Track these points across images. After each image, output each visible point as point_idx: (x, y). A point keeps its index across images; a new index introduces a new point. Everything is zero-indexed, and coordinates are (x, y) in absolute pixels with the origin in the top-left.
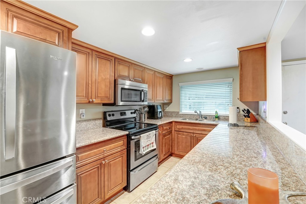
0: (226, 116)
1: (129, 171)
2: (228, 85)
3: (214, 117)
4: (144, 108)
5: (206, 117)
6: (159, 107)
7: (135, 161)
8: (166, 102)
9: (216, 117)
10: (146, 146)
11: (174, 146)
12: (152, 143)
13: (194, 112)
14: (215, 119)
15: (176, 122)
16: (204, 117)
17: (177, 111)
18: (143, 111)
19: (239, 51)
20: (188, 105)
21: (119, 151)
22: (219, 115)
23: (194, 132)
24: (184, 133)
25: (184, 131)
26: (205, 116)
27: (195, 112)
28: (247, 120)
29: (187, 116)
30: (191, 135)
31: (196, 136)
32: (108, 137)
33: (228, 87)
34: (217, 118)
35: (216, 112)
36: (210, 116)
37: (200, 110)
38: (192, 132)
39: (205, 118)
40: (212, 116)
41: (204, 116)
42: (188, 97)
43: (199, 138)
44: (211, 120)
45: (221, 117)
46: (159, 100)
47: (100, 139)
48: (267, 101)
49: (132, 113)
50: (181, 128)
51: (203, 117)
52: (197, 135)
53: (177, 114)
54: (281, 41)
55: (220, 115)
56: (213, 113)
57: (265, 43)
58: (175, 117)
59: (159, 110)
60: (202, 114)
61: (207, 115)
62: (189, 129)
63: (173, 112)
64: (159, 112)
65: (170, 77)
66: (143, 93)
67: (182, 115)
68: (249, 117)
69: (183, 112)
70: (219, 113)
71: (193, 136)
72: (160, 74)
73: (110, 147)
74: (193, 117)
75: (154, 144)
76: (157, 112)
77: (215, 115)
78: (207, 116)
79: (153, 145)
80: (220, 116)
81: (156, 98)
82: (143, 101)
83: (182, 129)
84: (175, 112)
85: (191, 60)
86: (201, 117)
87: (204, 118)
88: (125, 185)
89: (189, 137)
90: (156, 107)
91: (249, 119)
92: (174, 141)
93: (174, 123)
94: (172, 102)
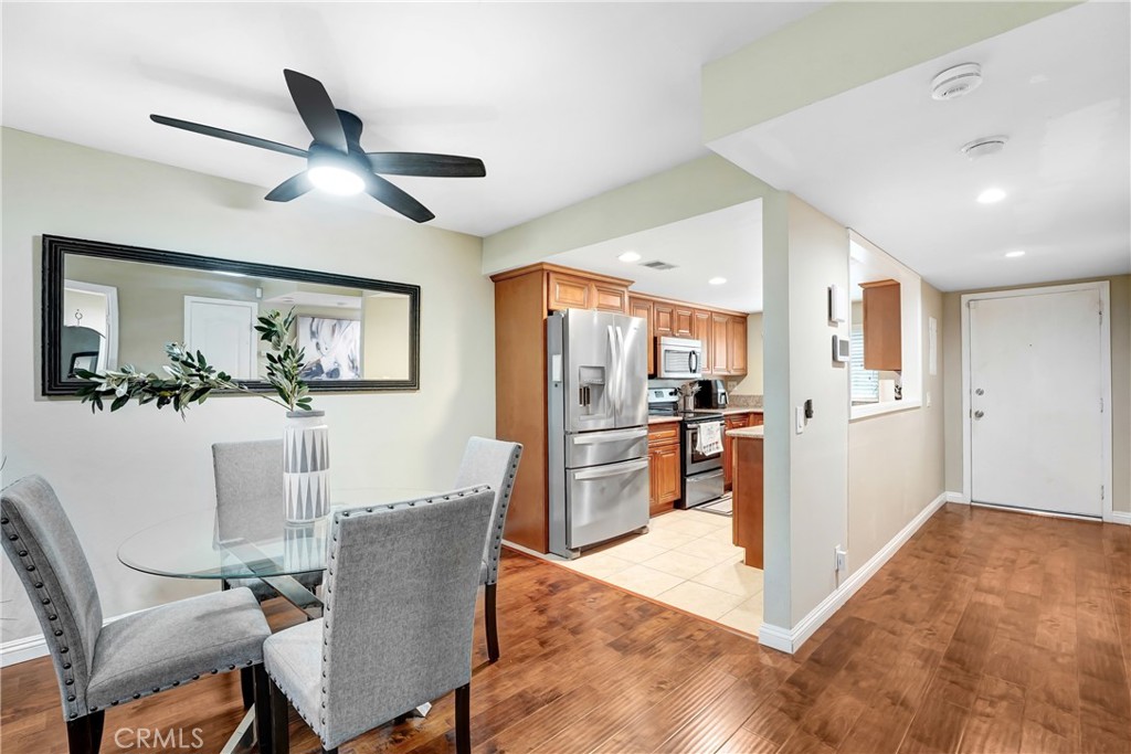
1: (684, 475)
4: (692, 384)
6: (720, 384)
7: (693, 464)
8: (733, 373)
12: (717, 442)
15: (755, 413)
18: (689, 390)
21: (672, 443)
46: (720, 370)
49: (671, 394)
53: (759, 401)
58: (755, 407)
59: (721, 390)
63: (750, 397)
64: (719, 394)
65: (742, 319)
66: (693, 356)
72: (721, 315)
75: (720, 445)
76: (717, 394)
79: (718, 446)
81: (715, 366)
82: (695, 371)
84: (754, 396)
88: (678, 496)
90: (713, 383)
93: (752, 416)
94: (746, 375)
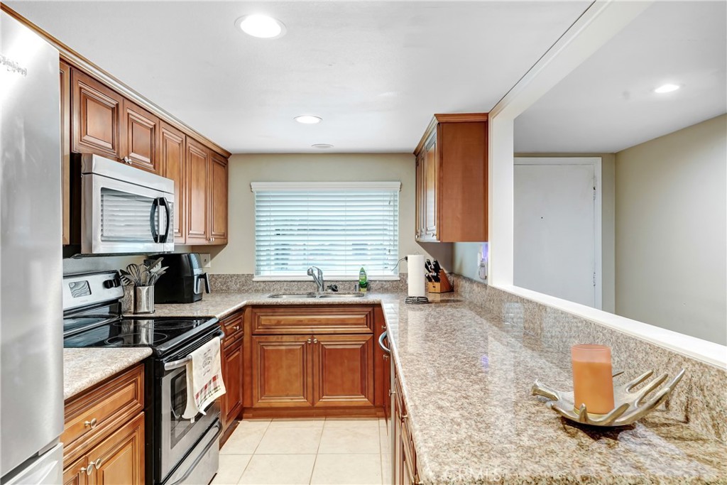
0: (385, 281)
2: (388, 199)
3: (358, 284)
4: (151, 263)
5: (336, 287)
6: (195, 260)
7: (171, 448)
8: (213, 242)
9: (362, 286)
10: (201, 391)
11: (251, 383)
12: (214, 379)
13: (306, 274)
14: (360, 290)
15: (255, 306)
16: (330, 287)
17: (246, 273)
18: (146, 274)
19: (437, 122)
20: (273, 253)
21: (127, 419)
22: (368, 278)
23: (316, 330)
24: (285, 338)
25: (284, 331)
26: (333, 284)
27: (309, 274)
28: (434, 287)
29: (277, 286)
30: (306, 342)
31: (319, 342)
32: (101, 372)
33: (389, 206)
34: (365, 287)
35: (362, 271)
36: (347, 284)
37: (319, 267)
38: (308, 330)
39: (334, 290)
40: (351, 281)
41: (329, 284)
42: (274, 228)
43: (327, 347)
44: (349, 294)
45: (372, 285)
46: (197, 236)
47: (80, 384)
48: (489, 243)
50: (273, 322)
51: (326, 287)
52: (322, 338)
53: (246, 283)
54: (515, 117)
55: (372, 279)
56: (354, 274)
57: (487, 115)
58: (240, 291)
59: (198, 270)
60: (324, 279)
61: (337, 281)
62: (300, 323)
63: (232, 276)
64: (196, 277)
65: (221, 159)
66: (162, 210)
67: (262, 284)
68: (437, 279)
69: (263, 273)
70: (368, 273)
71: (312, 342)
72: (199, 145)
73: (103, 408)
74: (299, 289)
75: (220, 381)
76: (192, 278)
77: (358, 279)
78: (337, 284)
79: (215, 384)
80: (371, 281)
81: (190, 228)
82: (164, 238)
83: (276, 325)
84: (238, 276)
85: (317, 120)
86: (321, 288)
87: (330, 291)
89: (299, 347)
90: (185, 259)
91: (438, 285)
92: (251, 367)
93: (248, 311)
94: (226, 244)
